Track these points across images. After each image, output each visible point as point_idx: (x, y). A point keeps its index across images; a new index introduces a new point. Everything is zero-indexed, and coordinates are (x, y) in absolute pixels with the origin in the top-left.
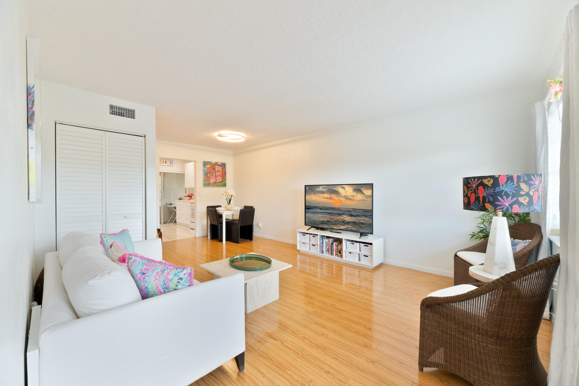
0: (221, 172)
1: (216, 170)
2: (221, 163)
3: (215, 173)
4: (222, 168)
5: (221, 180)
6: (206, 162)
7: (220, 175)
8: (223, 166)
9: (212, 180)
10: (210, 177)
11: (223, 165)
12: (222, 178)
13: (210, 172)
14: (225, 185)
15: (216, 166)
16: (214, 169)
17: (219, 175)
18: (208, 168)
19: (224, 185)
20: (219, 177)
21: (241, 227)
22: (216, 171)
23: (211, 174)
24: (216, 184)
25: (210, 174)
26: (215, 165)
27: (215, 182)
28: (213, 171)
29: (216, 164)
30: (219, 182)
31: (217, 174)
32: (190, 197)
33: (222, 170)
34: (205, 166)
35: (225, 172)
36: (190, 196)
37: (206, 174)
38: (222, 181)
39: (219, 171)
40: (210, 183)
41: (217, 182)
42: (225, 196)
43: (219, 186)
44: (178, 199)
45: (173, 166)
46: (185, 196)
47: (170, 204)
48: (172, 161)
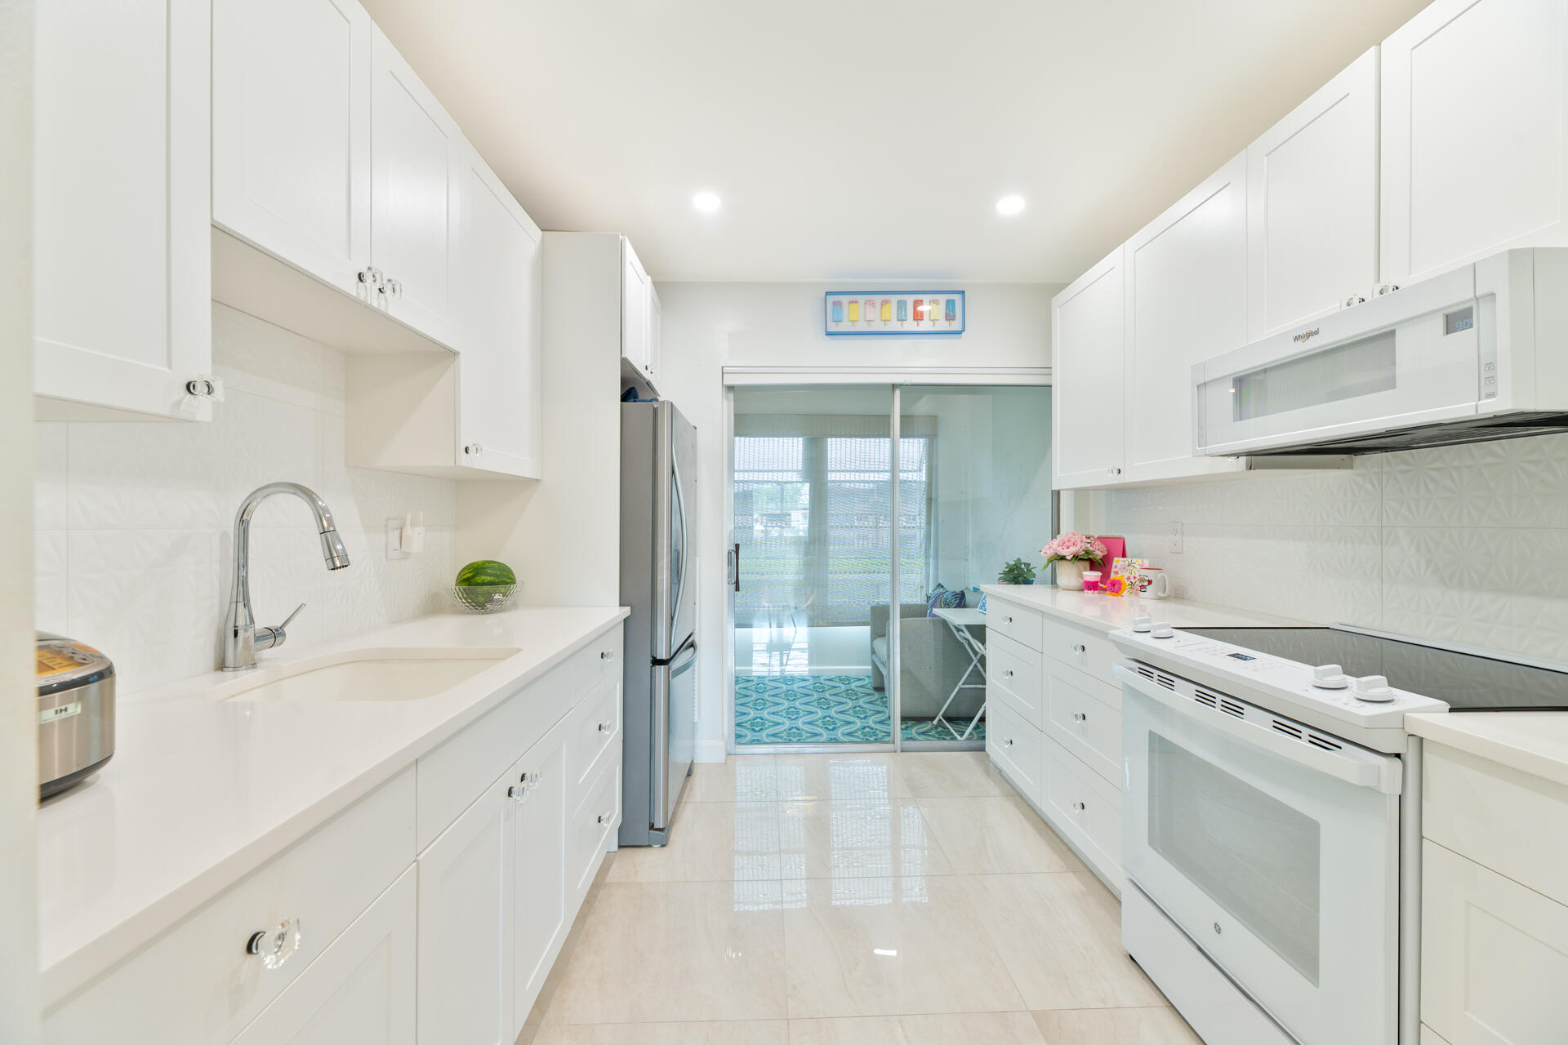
32: (1093, 565)
36: (1099, 553)
44: (1003, 568)
45: (964, 333)
46: (1050, 553)
47: (955, 595)
48: (957, 298)
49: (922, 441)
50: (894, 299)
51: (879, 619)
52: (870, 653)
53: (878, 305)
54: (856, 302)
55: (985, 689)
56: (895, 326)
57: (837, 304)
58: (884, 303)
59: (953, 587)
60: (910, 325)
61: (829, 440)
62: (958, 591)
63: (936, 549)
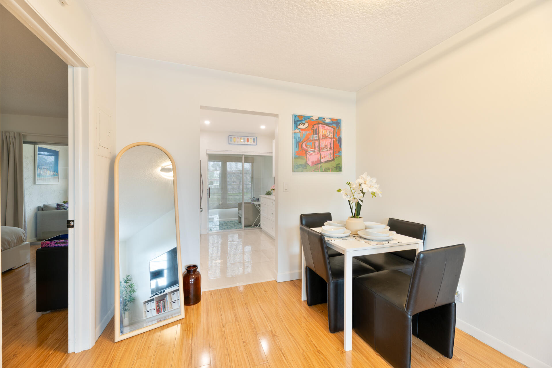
0: (331, 138)
1: (321, 134)
2: (332, 120)
3: (319, 140)
4: (333, 129)
5: (330, 157)
6: (299, 116)
7: (329, 146)
8: (335, 125)
9: (312, 158)
10: (306, 151)
11: (336, 123)
12: (332, 152)
13: (307, 139)
14: (339, 168)
15: (320, 125)
16: (316, 132)
17: (326, 147)
18: (302, 129)
19: (336, 168)
20: (326, 150)
21: (414, 317)
22: (321, 137)
23: (310, 144)
24: (320, 165)
25: (308, 144)
26: (319, 123)
27: (319, 162)
28: (314, 137)
29: (321, 121)
30: (326, 162)
31: (323, 143)
33: (334, 135)
34: (297, 127)
35: (340, 140)
37: (298, 144)
38: (333, 160)
39: (325, 137)
40: (307, 163)
41: (322, 160)
42: (346, 195)
43: (327, 170)
44: (266, 192)
45: (257, 145)
46: (272, 188)
47: (257, 199)
48: (255, 138)
49: (250, 163)
50: (243, 137)
51: (239, 206)
52: (238, 214)
53: (240, 138)
54: (235, 138)
55: (260, 219)
56: (243, 143)
57: (231, 138)
58: (241, 138)
59: (256, 198)
60: (246, 143)
61: (228, 163)
62: (257, 198)
63: (254, 190)
